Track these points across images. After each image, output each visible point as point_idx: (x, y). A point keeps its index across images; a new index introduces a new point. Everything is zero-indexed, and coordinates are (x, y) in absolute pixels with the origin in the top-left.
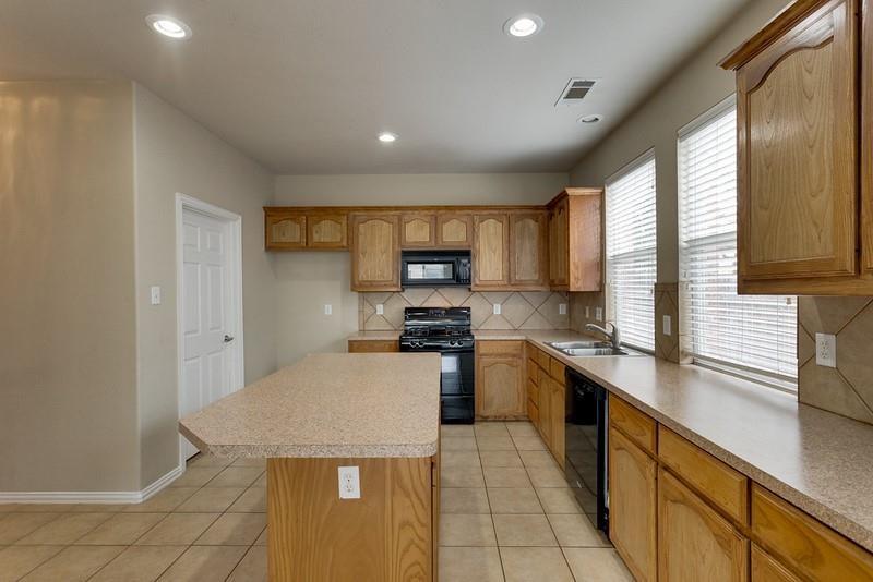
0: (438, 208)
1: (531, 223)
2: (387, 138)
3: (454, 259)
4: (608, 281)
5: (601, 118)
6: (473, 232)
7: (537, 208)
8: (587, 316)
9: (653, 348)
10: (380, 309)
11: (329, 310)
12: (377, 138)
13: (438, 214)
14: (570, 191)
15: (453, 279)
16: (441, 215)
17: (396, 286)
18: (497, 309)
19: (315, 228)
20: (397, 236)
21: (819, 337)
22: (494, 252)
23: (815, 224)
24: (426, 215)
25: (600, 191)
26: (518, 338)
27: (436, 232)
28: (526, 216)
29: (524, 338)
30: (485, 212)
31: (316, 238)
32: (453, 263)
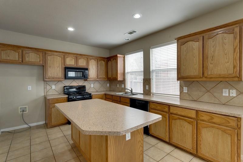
0: (77, 54)
1: (103, 62)
2: (71, 29)
3: (83, 71)
4: (126, 78)
5: (129, 39)
6: (88, 63)
7: (104, 58)
8: (118, 86)
9: (143, 93)
10: (54, 87)
11: (30, 88)
12: (67, 28)
13: (77, 56)
14: (118, 55)
15: (83, 77)
16: (78, 57)
17: (63, 79)
18: (92, 86)
19: (27, 55)
20: (63, 62)
21: (184, 88)
22: (94, 69)
23: (195, 69)
24: (74, 56)
25: (124, 56)
26: (103, 93)
27: (77, 61)
28: (102, 60)
29: (104, 93)
30: (91, 57)
31: (27, 59)
32: (82, 72)
